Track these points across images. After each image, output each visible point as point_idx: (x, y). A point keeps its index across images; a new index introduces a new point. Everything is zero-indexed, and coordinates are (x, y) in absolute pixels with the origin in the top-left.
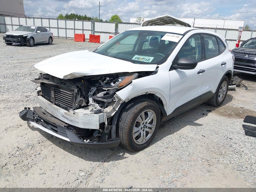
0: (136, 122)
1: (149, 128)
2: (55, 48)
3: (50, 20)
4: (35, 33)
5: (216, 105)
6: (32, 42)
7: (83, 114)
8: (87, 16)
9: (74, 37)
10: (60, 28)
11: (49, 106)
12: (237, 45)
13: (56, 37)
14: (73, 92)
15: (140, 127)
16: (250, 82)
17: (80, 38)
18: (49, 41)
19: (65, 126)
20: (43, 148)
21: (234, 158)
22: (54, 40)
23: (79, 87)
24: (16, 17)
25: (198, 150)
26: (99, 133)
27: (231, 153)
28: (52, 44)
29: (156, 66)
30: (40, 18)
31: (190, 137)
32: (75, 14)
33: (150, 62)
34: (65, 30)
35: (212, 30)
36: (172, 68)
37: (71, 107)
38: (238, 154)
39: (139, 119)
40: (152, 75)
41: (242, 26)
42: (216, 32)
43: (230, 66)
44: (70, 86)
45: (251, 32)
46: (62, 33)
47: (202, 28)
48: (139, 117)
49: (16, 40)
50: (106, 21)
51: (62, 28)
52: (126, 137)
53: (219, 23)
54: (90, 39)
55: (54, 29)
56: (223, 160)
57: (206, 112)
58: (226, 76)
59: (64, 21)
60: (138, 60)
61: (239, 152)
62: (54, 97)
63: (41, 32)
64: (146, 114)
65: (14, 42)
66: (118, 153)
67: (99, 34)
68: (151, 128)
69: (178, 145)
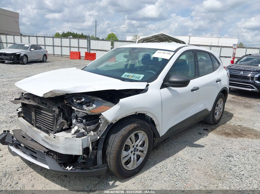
0: (125, 145)
1: (140, 151)
2: (49, 66)
3: (46, 38)
4: (28, 51)
5: (213, 124)
6: (25, 60)
7: (63, 138)
8: (84, 35)
9: (69, 55)
10: (56, 46)
11: (29, 129)
12: (232, 62)
13: (52, 54)
14: (54, 114)
15: (130, 151)
16: (247, 98)
17: (75, 56)
18: (43, 59)
19: (45, 152)
20: (21, 176)
21: (234, 183)
22: (48, 58)
23: (61, 108)
24: (11, 35)
25: (194, 174)
26: (83, 159)
27: (231, 177)
28: (46, 62)
29: (146, 84)
30: (35, 36)
31: (185, 160)
32: (72, 33)
33: (141, 79)
34: (60, 48)
35: (207, 47)
36: (163, 86)
37: (52, 130)
38: (238, 178)
39: (128, 142)
40: (142, 93)
41: (236, 43)
42: (211, 50)
43: (225, 83)
44: (51, 106)
45: (245, 49)
46: (58, 51)
47: (197, 45)
48: (128, 140)
49: (8, 57)
50: (103, 39)
51: (57, 46)
52: (114, 163)
53: (214, 41)
54: (86, 56)
55: (49, 47)
56: (222, 185)
57: (203, 131)
58: (221, 93)
59: (60, 39)
60: (128, 78)
61: (239, 176)
62: (34, 119)
63: (35, 50)
64: (137, 136)
65: (7, 60)
66: (106, 180)
67: (95, 51)
68: (142, 151)
69: (173, 169)
